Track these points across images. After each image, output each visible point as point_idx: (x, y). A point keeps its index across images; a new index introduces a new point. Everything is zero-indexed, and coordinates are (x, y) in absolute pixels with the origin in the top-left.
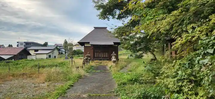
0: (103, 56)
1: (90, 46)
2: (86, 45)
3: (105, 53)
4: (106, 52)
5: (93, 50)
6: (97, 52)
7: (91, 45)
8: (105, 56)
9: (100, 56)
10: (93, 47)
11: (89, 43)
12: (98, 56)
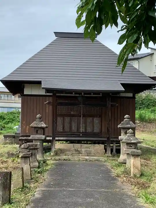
0: (86, 129)
1: (43, 93)
2: (27, 92)
3: (89, 120)
4: (93, 116)
5: (51, 107)
6: (63, 116)
7: (48, 90)
8: (89, 130)
9: (74, 128)
10: (51, 98)
11: (39, 83)
12: (67, 129)
